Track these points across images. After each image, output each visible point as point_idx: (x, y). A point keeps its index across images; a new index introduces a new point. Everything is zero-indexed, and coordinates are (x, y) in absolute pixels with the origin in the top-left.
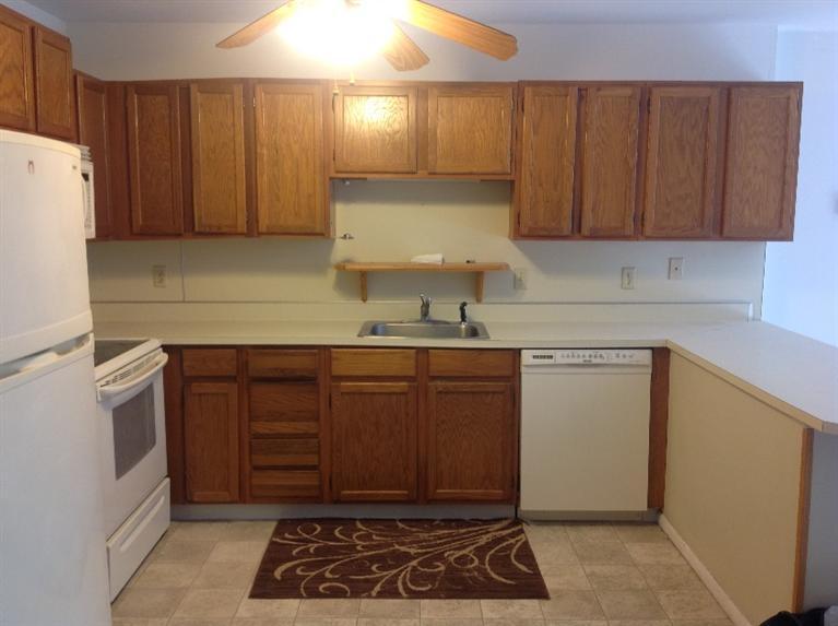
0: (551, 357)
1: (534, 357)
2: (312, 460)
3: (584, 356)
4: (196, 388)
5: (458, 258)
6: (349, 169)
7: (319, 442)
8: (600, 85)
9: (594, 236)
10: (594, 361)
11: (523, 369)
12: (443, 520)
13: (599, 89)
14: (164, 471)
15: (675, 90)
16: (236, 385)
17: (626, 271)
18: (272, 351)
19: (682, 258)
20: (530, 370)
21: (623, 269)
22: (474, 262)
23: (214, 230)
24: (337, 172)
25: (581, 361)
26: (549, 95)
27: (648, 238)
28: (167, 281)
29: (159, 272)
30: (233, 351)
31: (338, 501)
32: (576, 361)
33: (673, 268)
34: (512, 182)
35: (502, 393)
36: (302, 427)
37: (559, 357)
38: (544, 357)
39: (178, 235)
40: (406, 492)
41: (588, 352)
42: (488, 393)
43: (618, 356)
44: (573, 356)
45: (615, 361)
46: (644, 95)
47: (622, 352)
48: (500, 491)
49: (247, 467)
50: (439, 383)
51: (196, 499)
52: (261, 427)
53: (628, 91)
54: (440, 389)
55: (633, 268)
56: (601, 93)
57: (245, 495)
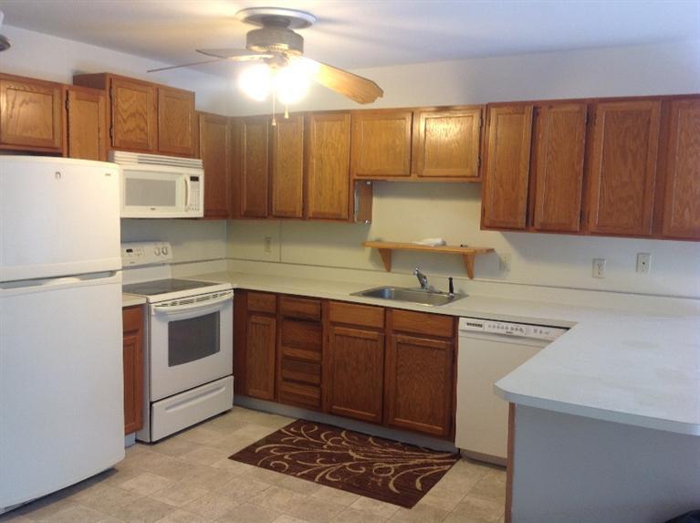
0: (481, 326)
1: (468, 324)
2: (316, 380)
3: (507, 328)
4: (253, 319)
5: (454, 243)
6: (365, 173)
7: (321, 367)
8: (552, 104)
9: (545, 229)
10: (516, 333)
11: (460, 333)
12: (402, 444)
13: (551, 107)
14: (230, 371)
15: (618, 105)
16: (275, 320)
17: (597, 262)
18: (304, 300)
19: (649, 254)
20: (466, 334)
21: (594, 260)
22: (466, 246)
23: (283, 214)
24: (358, 175)
25: (504, 332)
26: (510, 114)
27: (593, 234)
28: (272, 248)
29: (268, 241)
30: (274, 296)
31: (331, 413)
32: (500, 331)
33: (640, 263)
34: (480, 183)
35: (444, 350)
36: (310, 355)
37: (487, 326)
38: (476, 325)
39: (264, 217)
40: (374, 415)
41: (510, 325)
42: (434, 348)
43: (535, 331)
44: (498, 327)
45: (534, 335)
46: (589, 110)
47: (539, 328)
48: (441, 428)
49: (280, 379)
50: (399, 336)
51: (251, 394)
52: (289, 352)
53: (576, 108)
54: (399, 340)
55: (603, 260)
56: (553, 110)
57: (276, 397)
